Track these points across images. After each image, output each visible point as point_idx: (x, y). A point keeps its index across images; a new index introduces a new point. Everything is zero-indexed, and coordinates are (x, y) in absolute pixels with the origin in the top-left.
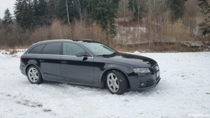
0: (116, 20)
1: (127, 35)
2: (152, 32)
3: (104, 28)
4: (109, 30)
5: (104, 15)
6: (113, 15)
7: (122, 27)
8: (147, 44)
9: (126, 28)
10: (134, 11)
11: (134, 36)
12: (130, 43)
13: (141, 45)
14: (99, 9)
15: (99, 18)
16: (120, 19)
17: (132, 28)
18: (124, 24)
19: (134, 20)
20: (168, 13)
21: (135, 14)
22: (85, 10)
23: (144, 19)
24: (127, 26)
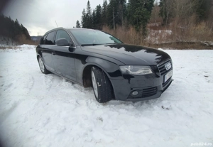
0: (149, 25)
1: (155, 36)
2: (176, 34)
3: (138, 31)
4: (141, 32)
5: (139, 21)
6: (146, 21)
7: (152, 30)
8: (170, 44)
9: (156, 31)
10: (164, 17)
11: (161, 37)
12: (157, 42)
13: (166, 44)
14: (135, 16)
15: (135, 23)
16: (152, 25)
17: (160, 31)
18: (155, 28)
19: (163, 25)
20: (193, 17)
21: (164, 20)
22: (126, 18)
23: (171, 24)
24: (156, 30)
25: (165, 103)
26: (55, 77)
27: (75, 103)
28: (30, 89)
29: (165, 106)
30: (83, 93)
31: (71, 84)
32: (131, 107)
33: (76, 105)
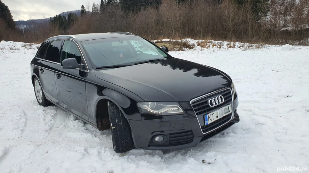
25: (210, 155)
26: (59, 112)
27: (83, 151)
28: (22, 131)
29: (207, 160)
30: (97, 139)
31: (81, 124)
32: (157, 159)
33: (84, 155)
